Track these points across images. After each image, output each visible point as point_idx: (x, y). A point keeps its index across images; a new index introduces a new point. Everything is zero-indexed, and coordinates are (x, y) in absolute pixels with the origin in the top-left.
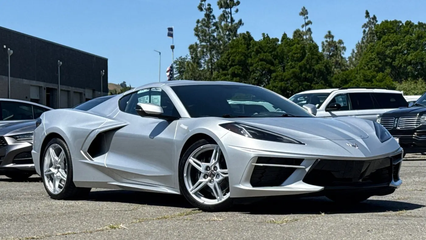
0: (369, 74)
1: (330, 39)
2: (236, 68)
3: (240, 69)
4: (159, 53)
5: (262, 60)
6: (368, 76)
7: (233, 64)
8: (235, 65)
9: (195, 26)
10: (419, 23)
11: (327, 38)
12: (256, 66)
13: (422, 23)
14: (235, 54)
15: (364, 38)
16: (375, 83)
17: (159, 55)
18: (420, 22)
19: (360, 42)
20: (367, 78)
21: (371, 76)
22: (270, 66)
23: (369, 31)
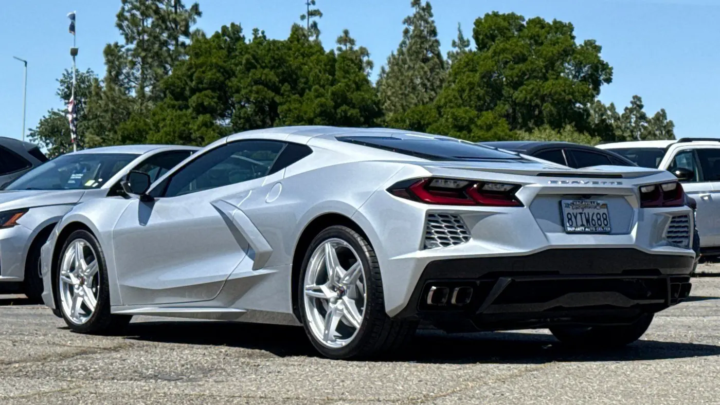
0: (464, 115)
1: (346, 45)
2: (207, 96)
3: (213, 97)
4: (24, 63)
5: (257, 82)
6: (463, 119)
7: (200, 86)
8: (206, 89)
9: (119, 10)
10: (555, 22)
11: (340, 44)
12: (246, 94)
13: (560, 22)
14: (204, 68)
15: (403, 45)
16: (476, 132)
17: (25, 68)
18: (558, 20)
19: (396, 53)
20: (460, 123)
21: (468, 118)
22: (273, 94)
23: (414, 31)
